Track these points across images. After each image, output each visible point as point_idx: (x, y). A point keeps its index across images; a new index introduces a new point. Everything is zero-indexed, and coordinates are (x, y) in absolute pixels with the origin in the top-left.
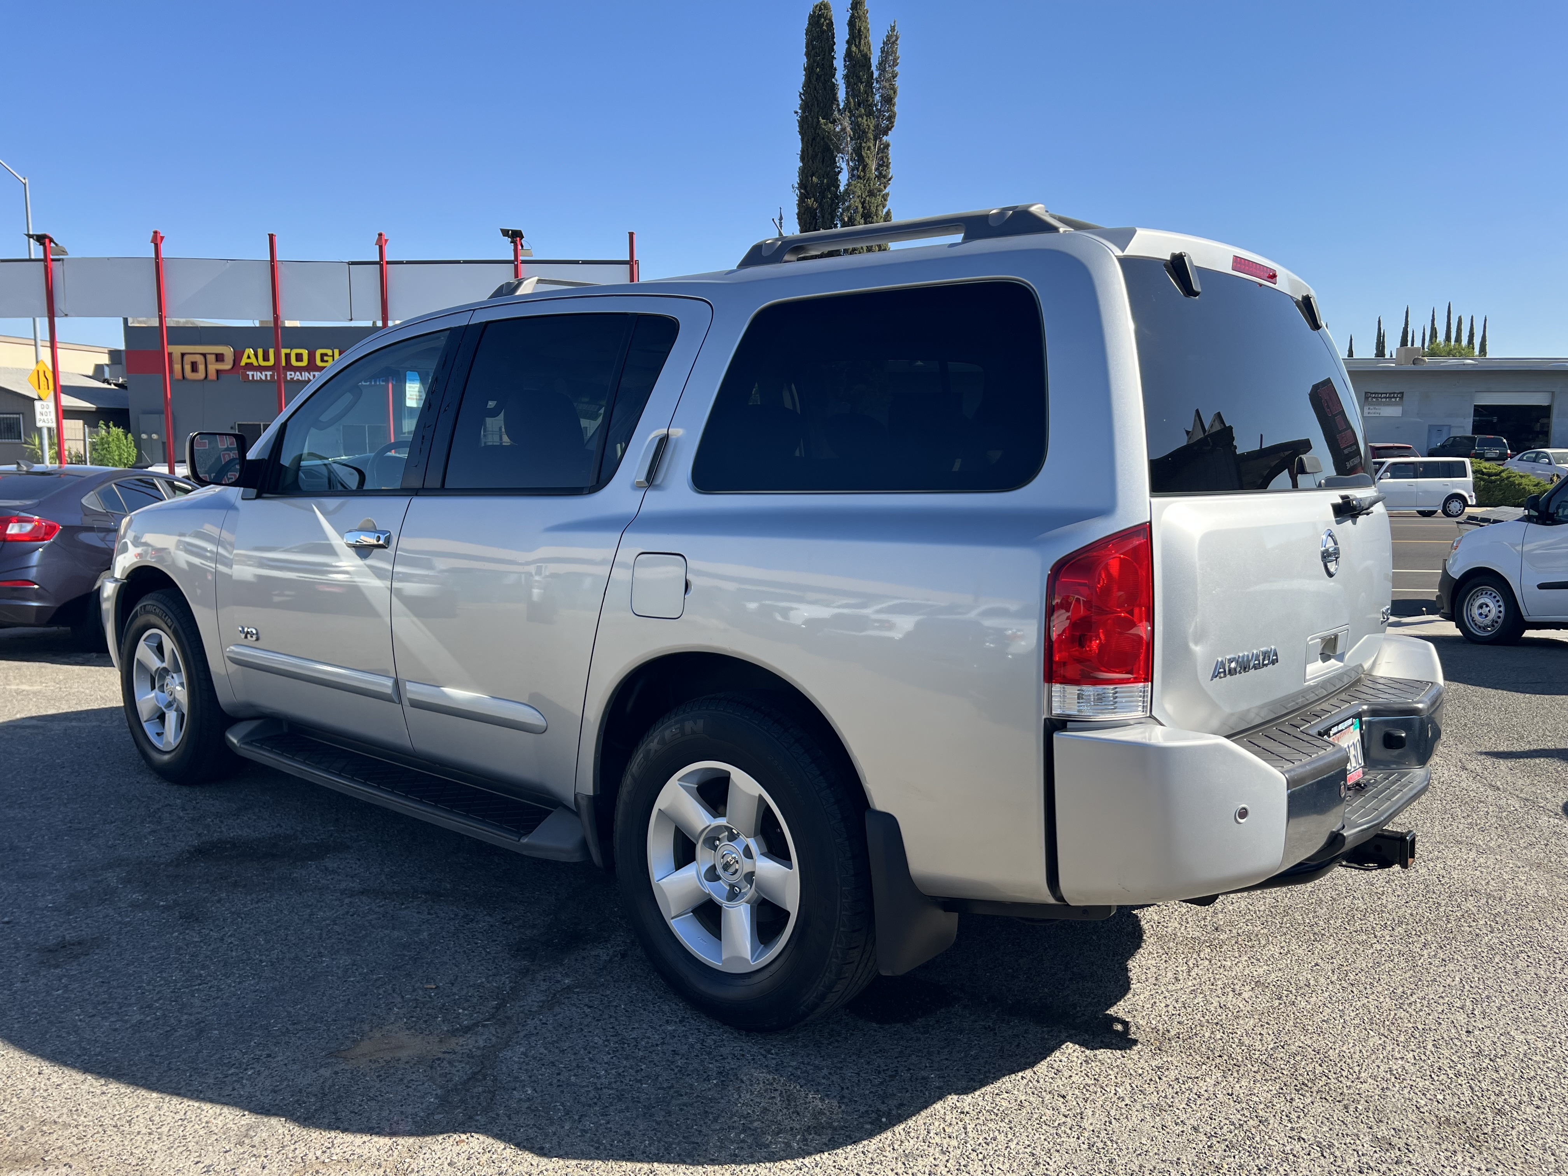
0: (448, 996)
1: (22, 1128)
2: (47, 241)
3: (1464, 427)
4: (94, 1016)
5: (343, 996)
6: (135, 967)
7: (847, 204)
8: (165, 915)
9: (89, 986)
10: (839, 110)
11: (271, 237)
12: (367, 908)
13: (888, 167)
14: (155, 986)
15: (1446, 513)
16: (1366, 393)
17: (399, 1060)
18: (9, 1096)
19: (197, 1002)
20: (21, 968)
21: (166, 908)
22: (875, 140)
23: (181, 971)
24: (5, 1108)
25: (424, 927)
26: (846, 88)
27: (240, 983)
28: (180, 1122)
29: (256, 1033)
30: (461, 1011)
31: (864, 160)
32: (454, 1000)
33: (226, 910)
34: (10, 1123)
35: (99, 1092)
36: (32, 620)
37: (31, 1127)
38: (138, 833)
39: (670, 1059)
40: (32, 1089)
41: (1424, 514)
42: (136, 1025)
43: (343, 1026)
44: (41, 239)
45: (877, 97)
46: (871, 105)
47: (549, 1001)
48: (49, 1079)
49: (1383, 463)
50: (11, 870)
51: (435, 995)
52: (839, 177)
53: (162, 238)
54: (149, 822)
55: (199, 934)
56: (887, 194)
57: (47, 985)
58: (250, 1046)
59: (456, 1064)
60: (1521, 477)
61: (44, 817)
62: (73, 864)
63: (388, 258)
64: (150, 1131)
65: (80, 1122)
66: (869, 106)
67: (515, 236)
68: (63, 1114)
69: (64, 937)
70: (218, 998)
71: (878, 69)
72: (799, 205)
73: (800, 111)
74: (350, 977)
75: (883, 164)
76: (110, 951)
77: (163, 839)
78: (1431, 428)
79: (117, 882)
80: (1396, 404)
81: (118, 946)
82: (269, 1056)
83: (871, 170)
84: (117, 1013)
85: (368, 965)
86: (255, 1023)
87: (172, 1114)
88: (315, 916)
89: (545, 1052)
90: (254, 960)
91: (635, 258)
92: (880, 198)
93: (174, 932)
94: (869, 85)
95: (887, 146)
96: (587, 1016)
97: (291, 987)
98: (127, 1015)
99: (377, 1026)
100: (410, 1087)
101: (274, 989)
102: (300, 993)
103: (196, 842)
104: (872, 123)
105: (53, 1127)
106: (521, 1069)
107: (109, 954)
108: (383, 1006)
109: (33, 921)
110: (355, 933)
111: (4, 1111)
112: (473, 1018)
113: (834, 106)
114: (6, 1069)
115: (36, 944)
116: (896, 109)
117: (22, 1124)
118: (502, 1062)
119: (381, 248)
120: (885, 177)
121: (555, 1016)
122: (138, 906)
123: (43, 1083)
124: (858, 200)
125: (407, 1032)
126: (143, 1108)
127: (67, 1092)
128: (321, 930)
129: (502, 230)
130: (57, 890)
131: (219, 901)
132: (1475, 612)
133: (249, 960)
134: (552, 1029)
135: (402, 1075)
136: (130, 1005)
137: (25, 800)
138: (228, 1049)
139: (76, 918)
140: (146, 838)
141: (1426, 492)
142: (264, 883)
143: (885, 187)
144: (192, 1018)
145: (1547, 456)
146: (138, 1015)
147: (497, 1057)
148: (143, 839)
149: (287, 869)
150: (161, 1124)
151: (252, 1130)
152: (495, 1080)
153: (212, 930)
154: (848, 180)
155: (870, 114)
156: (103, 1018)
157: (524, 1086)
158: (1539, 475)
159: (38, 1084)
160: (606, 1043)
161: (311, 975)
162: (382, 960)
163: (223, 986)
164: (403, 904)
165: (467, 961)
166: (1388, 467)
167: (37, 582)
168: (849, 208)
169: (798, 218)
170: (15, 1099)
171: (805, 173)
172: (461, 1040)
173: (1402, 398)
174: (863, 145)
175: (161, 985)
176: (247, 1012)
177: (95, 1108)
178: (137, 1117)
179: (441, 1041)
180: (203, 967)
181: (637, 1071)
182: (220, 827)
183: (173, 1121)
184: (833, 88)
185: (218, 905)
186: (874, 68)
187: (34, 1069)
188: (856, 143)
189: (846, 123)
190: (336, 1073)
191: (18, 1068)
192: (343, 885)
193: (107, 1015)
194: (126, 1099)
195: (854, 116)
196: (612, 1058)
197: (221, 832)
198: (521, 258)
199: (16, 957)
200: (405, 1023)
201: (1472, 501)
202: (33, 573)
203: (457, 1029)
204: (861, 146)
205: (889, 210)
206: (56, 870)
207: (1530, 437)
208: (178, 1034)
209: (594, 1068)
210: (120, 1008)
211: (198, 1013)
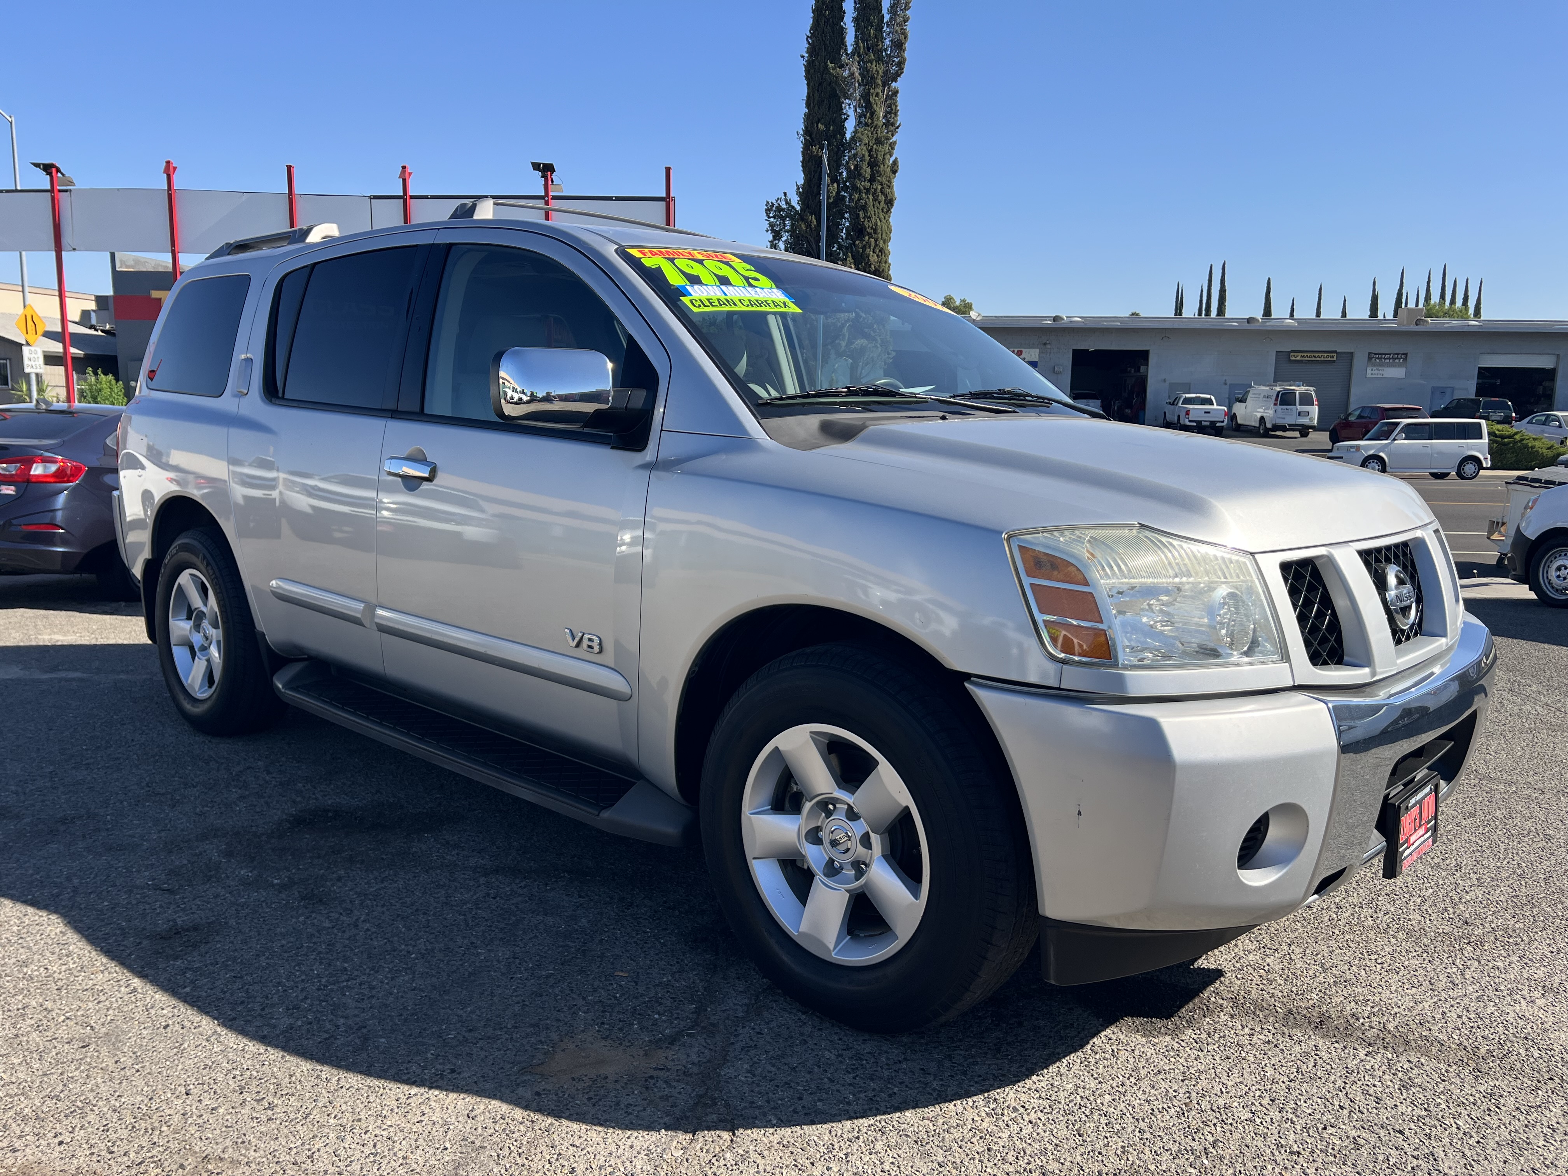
0: (636, 998)
1: (182, 1166)
2: (54, 170)
3: (1468, 389)
4: (234, 1019)
5: (516, 996)
6: (267, 958)
7: (853, 152)
8: (283, 896)
9: (220, 982)
10: (847, 55)
11: (289, 168)
12: (508, 889)
13: (896, 114)
14: (297, 982)
15: (1461, 475)
16: (1369, 353)
17: (606, 1078)
18: (156, 1124)
19: (351, 1003)
20: (134, 960)
21: (283, 887)
22: (884, 86)
23: (321, 963)
24: (155, 1140)
25: (578, 912)
26: (856, 31)
27: (393, 979)
28: (372, 1158)
29: (430, 1042)
30: (656, 1016)
31: (872, 107)
32: (645, 1002)
33: (350, 890)
34: (166, 1160)
35: (264, 1118)
36: (58, 567)
37: (193, 1166)
38: (226, 798)
39: (922, 1079)
40: (183, 1114)
41: (1436, 476)
42: (287, 1031)
43: (528, 1035)
44: (48, 168)
45: (887, 42)
46: (881, 51)
47: (753, 1005)
48: (200, 1101)
49: (1398, 424)
50: (95, 841)
51: (621, 996)
52: (846, 125)
53: (175, 168)
54: (235, 786)
55: (328, 918)
56: (895, 143)
57: (169, 980)
58: (427, 1058)
59: (675, 1084)
60: (1534, 439)
61: (117, 780)
62: (163, 834)
63: (411, 192)
64: (337, 1169)
65: (251, 1159)
66: (878, 52)
67: (546, 170)
68: (226, 1147)
69: (174, 921)
70: (373, 997)
71: (890, 12)
72: (804, 153)
73: (806, 55)
74: (515, 973)
75: (891, 111)
76: (232, 939)
77: (255, 806)
78: (1434, 389)
79: (219, 856)
80: (1400, 365)
81: (240, 931)
82: (453, 1071)
83: (879, 117)
84: (261, 1016)
85: (531, 959)
86: (425, 1029)
87: (359, 1147)
88: (453, 899)
89: (774, 1069)
90: (401, 951)
91: (672, 195)
92: (887, 147)
93: (300, 916)
94: (879, 29)
95: (896, 93)
96: (805, 1023)
97: (452, 985)
98: (273, 1018)
99: (567, 1034)
100: (631, 1113)
101: (434, 987)
102: (464, 992)
103: (293, 810)
104: (881, 69)
105: (220, 1165)
106: (752, 1091)
107: (232, 942)
108: (566, 1009)
109: (134, 902)
110: (504, 919)
111: (155, 1143)
112: (674, 1025)
113: (842, 51)
114: (145, 1089)
115: (144, 929)
116: (906, 54)
117: (182, 1161)
118: (728, 1082)
119: (404, 181)
120: (893, 124)
121: (768, 1023)
122: (249, 884)
123: (194, 1107)
124: (865, 148)
125: (604, 1043)
126: (323, 1139)
127: (226, 1118)
128: (465, 915)
129: (533, 164)
130: (152, 865)
131: (339, 879)
132: (1553, 574)
133: (395, 951)
134: (770, 1040)
135: (616, 1097)
136: (273, 1006)
137: (92, 761)
138: (404, 1062)
139: (184, 898)
140: (237, 805)
141: (1441, 454)
142: (383, 859)
143: (893, 135)
144: (350, 1022)
145: (1557, 419)
146: (286, 1019)
147: (719, 1075)
148: (233, 806)
149: (404, 843)
150: (349, 1160)
151: (461, 1169)
152: (728, 1106)
153: (341, 914)
154: (855, 127)
155: (879, 59)
156: (247, 1021)
157: (765, 1114)
158: (1551, 439)
159: (188, 1108)
160: (840, 1059)
161: (470, 970)
162: (545, 953)
163: (375, 983)
164: (547, 885)
165: (642, 955)
166: (1402, 428)
167: (63, 526)
168: (855, 156)
169: (803, 166)
170: (164, 1128)
171: (810, 121)
172: (670, 1053)
173: (1405, 359)
174: (872, 91)
175: (303, 981)
176: (412, 1015)
177: (264, 1139)
178: (318, 1150)
179: (646, 1055)
180: (346, 959)
181: (890, 1096)
182: (314, 794)
183: (363, 1156)
184: (842, 32)
185: (340, 884)
186: (885, 11)
187: (179, 1088)
188: (864, 90)
189: (855, 69)
190: (538, 1094)
191: (160, 1086)
192: (472, 862)
193: (249, 1018)
194: (299, 1127)
195: (863, 60)
196: (854, 1078)
197: (316, 799)
198: (551, 194)
199: (124, 945)
200: (598, 1031)
201: (1487, 463)
202: (59, 515)
203: (660, 1039)
204: (869, 92)
205: (896, 159)
206: (146, 840)
207: (1532, 400)
208: (339, 1042)
209: (838, 1091)
210: (263, 1009)
211: (355, 1016)
